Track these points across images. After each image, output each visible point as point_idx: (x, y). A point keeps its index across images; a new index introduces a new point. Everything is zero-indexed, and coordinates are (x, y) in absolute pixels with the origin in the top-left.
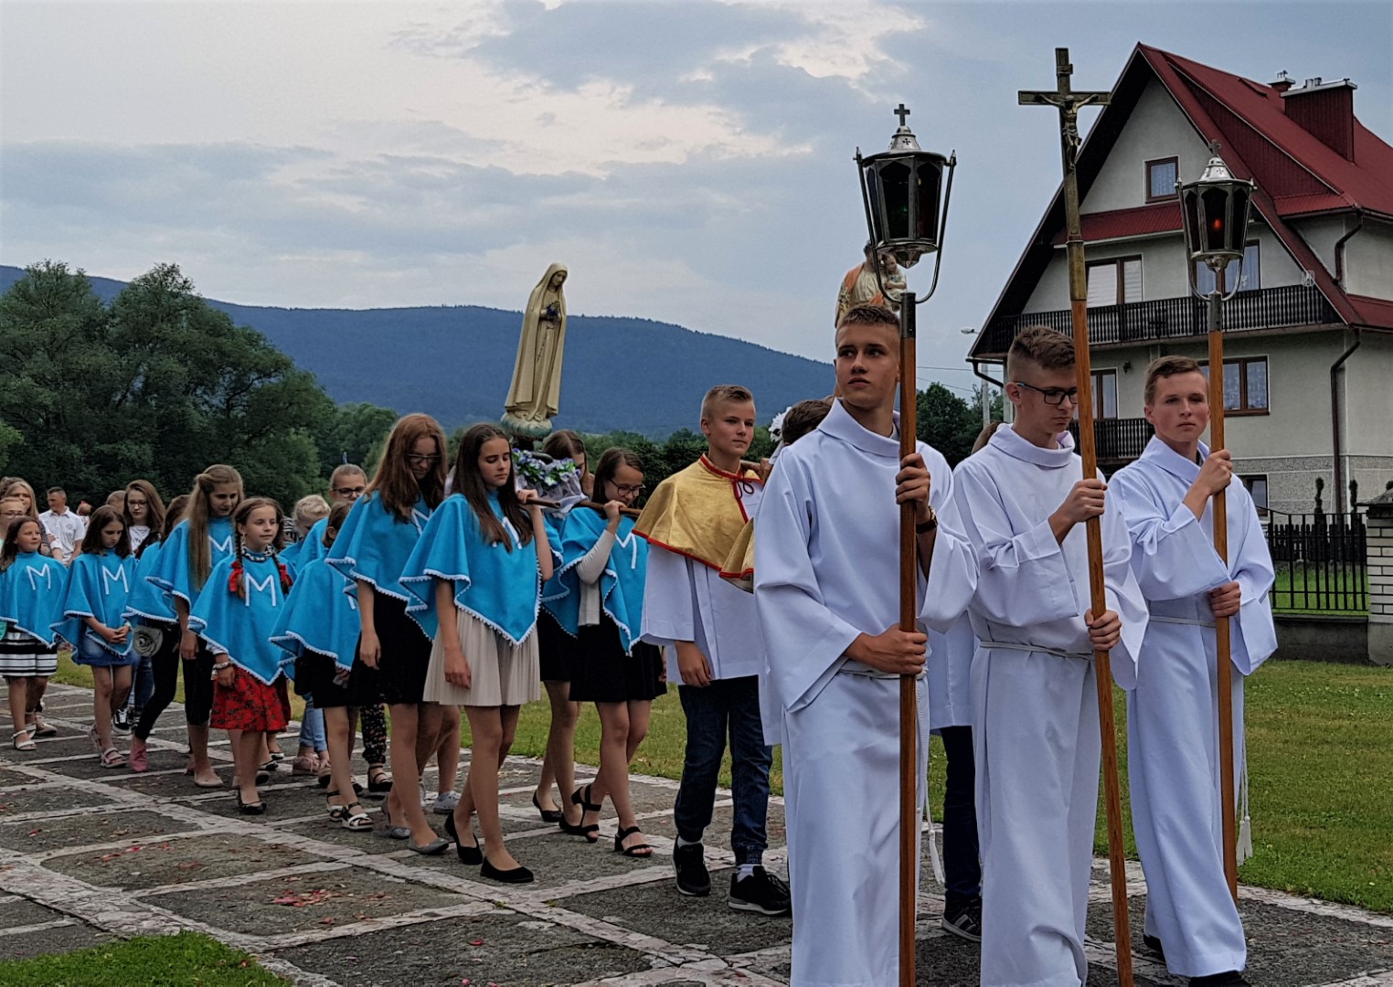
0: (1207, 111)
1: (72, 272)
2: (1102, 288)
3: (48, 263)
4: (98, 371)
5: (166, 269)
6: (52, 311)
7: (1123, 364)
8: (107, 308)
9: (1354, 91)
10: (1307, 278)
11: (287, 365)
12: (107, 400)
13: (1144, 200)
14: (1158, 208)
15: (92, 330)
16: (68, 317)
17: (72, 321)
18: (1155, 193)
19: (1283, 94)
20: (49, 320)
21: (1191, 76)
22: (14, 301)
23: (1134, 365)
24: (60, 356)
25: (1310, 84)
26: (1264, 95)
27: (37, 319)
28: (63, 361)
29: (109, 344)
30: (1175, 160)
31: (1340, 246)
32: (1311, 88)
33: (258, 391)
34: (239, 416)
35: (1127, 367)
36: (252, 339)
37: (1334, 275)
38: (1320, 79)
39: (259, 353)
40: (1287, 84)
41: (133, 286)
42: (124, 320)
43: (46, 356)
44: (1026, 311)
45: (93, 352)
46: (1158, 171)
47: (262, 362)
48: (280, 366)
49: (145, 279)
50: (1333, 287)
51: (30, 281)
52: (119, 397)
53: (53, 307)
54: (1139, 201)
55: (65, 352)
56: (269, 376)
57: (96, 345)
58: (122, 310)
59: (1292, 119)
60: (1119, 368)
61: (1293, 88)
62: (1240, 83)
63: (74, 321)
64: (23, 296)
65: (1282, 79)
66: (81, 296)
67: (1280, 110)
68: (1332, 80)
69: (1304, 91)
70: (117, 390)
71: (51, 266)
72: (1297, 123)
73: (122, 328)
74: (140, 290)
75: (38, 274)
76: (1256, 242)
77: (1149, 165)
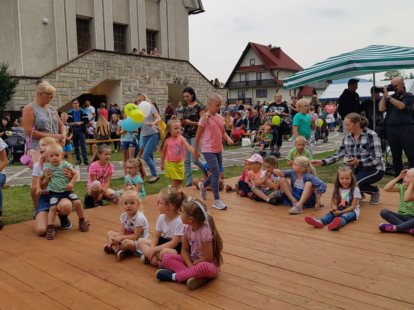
0: (259, 52)
2: (243, 78)
7: (246, 90)
9: (281, 48)
10: (273, 78)
14: (252, 66)
18: (251, 64)
19: (270, 49)
21: (257, 46)
23: (248, 90)
26: (267, 48)
30: (254, 59)
31: (278, 73)
35: (247, 90)
37: (277, 77)
40: (271, 46)
44: (231, 82)
46: (252, 61)
50: (276, 79)
54: (249, 65)
62: (264, 47)
67: (270, 51)
68: (277, 47)
69: (273, 48)
72: (272, 54)
76: (266, 72)
77: (250, 60)
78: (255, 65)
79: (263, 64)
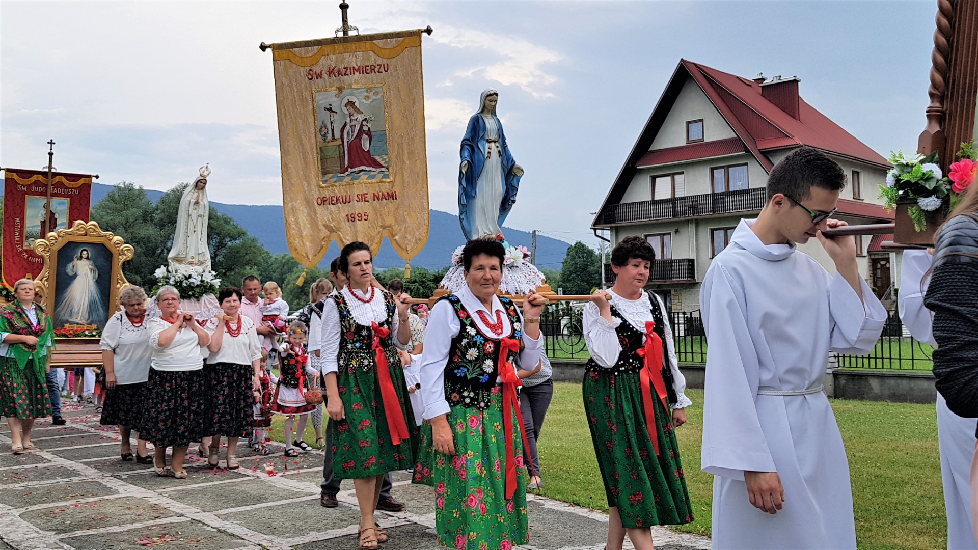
0: (719, 94)
1: (137, 187)
2: (663, 189)
3: (124, 183)
4: (149, 237)
5: (183, 185)
6: (126, 207)
7: (675, 230)
8: (154, 206)
9: (799, 83)
11: (244, 234)
12: (154, 253)
13: (685, 142)
14: (693, 146)
15: (147, 217)
16: (134, 210)
17: (136, 213)
18: (691, 138)
19: (761, 85)
20: (124, 212)
21: (711, 76)
22: (108, 202)
23: (681, 230)
24: (130, 230)
25: (775, 78)
26: (750, 86)
27: (119, 211)
28: (132, 233)
29: (155, 224)
30: (702, 120)
32: (775, 82)
33: (229, 247)
34: (221, 260)
35: (677, 231)
36: (227, 221)
38: (780, 76)
39: (230, 228)
40: (763, 80)
41: (167, 194)
42: (163, 212)
43: (123, 230)
44: (622, 202)
45: (146, 228)
46: (693, 127)
47: (232, 232)
48: (241, 234)
49: (173, 191)
51: (115, 192)
52: (160, 251)
53: (127, 205)
54: (683, 142)
55: (133, 227)
56: (236, 239)
57: (149, 223)
58: (161, 207)
59: (766, 98)
60: (672, 232)
61: (766, 81)
62: (737, 80)
63: (137, 212)
64: (112, 200)
65: (760, 77)
66: (141, 199)
67: (759, 93)
68: (787, 77)
69: (772, 83)
70: (157, 248)
71: (126, 184)
72: (769, 100)
73: (162, 216)
74: (171, 196)
75: (119, 188)
76: (746, 164)
77: (688, 123)
78: (706, 141)
79: (734, 135)
